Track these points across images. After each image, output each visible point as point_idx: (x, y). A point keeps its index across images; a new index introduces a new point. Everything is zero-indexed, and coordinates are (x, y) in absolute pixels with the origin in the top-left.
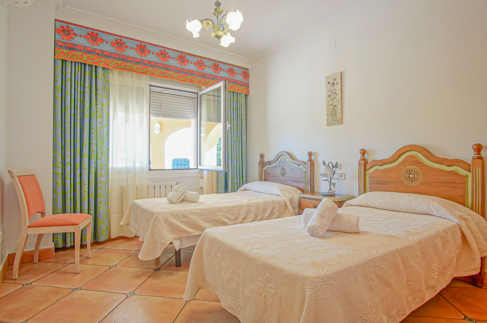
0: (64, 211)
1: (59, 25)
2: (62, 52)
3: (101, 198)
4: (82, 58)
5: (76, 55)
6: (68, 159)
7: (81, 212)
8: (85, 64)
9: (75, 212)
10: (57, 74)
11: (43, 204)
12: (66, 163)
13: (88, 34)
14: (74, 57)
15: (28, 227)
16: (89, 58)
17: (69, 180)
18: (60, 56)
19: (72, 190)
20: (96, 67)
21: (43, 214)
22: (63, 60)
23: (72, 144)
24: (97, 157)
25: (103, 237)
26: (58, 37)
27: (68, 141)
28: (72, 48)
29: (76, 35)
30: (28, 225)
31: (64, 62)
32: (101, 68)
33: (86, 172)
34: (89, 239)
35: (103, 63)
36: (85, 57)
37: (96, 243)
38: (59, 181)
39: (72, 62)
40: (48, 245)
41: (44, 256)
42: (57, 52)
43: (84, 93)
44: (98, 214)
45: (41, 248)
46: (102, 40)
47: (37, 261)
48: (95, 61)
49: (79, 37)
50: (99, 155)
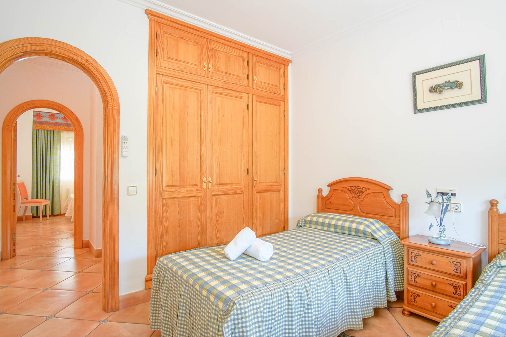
0: (37, 198)
1: (35, 113)
2: (37, 126)
3: (56, 194)
4: (46, 128)
5: (43, 126)
6: (39, 176)
7: (45, 199)
8: (48, 131)
9: (42, 198)
10: (34, 136)
11: (27, 195)
12: (38, 177)
13: (50, 115)
14: (42, 128)
15: (21, 203)
16: (50, 127)
17: (40, 185)
18: (35, 128)
19: (41, 190)
20: (53, 131)
21: (27, 199)
22: (37, 130)
23: (42, 168)
24: (54, 174)
25: (56, 213)
26: (35, 119)
27: (39, 167)
28: (41, 123)
29: (43, 117)
30: (21, 202)
31: (38, 130)
32: (56, 131)
33: (48, 181)
34: (48, 212)
35: (57, 128)
36: (48, 127)
37: (53, 215)
38: (35, 185)
39: (41, 130)
40: (29, 213)
41: (27, 218)
42: (34, 126)
43: (47, 144)
44: (54, 201)
45: (26, 214)
46: (57, 118)
47: (24, 220)
48: (53, 128)
49: (45, 118)
50: (55, 174)
